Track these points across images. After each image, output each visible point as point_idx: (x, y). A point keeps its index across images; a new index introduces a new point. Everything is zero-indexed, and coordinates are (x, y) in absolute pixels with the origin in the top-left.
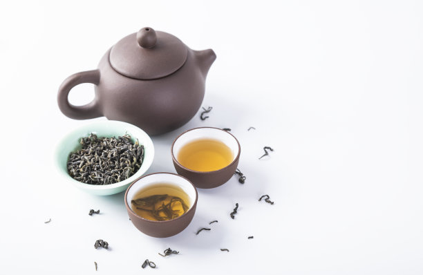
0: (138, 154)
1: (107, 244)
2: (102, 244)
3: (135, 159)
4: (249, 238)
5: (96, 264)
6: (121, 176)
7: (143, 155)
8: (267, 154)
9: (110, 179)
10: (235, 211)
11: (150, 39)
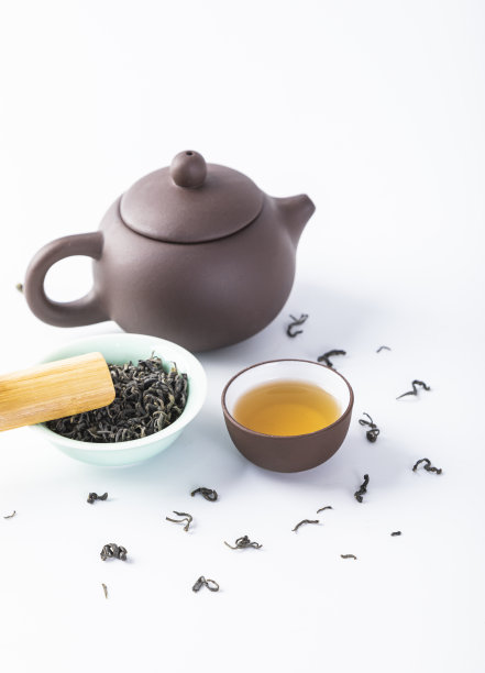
0: (178, 388)
1: (125, 552)
2: (115, 552)
3: (171, 398)
4: (394, 534)
5: (105, 588)
6: (148, 428)
7: (187, 391)
8: (415, 392)
9: (126, 434)
10: (363, 489)
11: (194, 171)
